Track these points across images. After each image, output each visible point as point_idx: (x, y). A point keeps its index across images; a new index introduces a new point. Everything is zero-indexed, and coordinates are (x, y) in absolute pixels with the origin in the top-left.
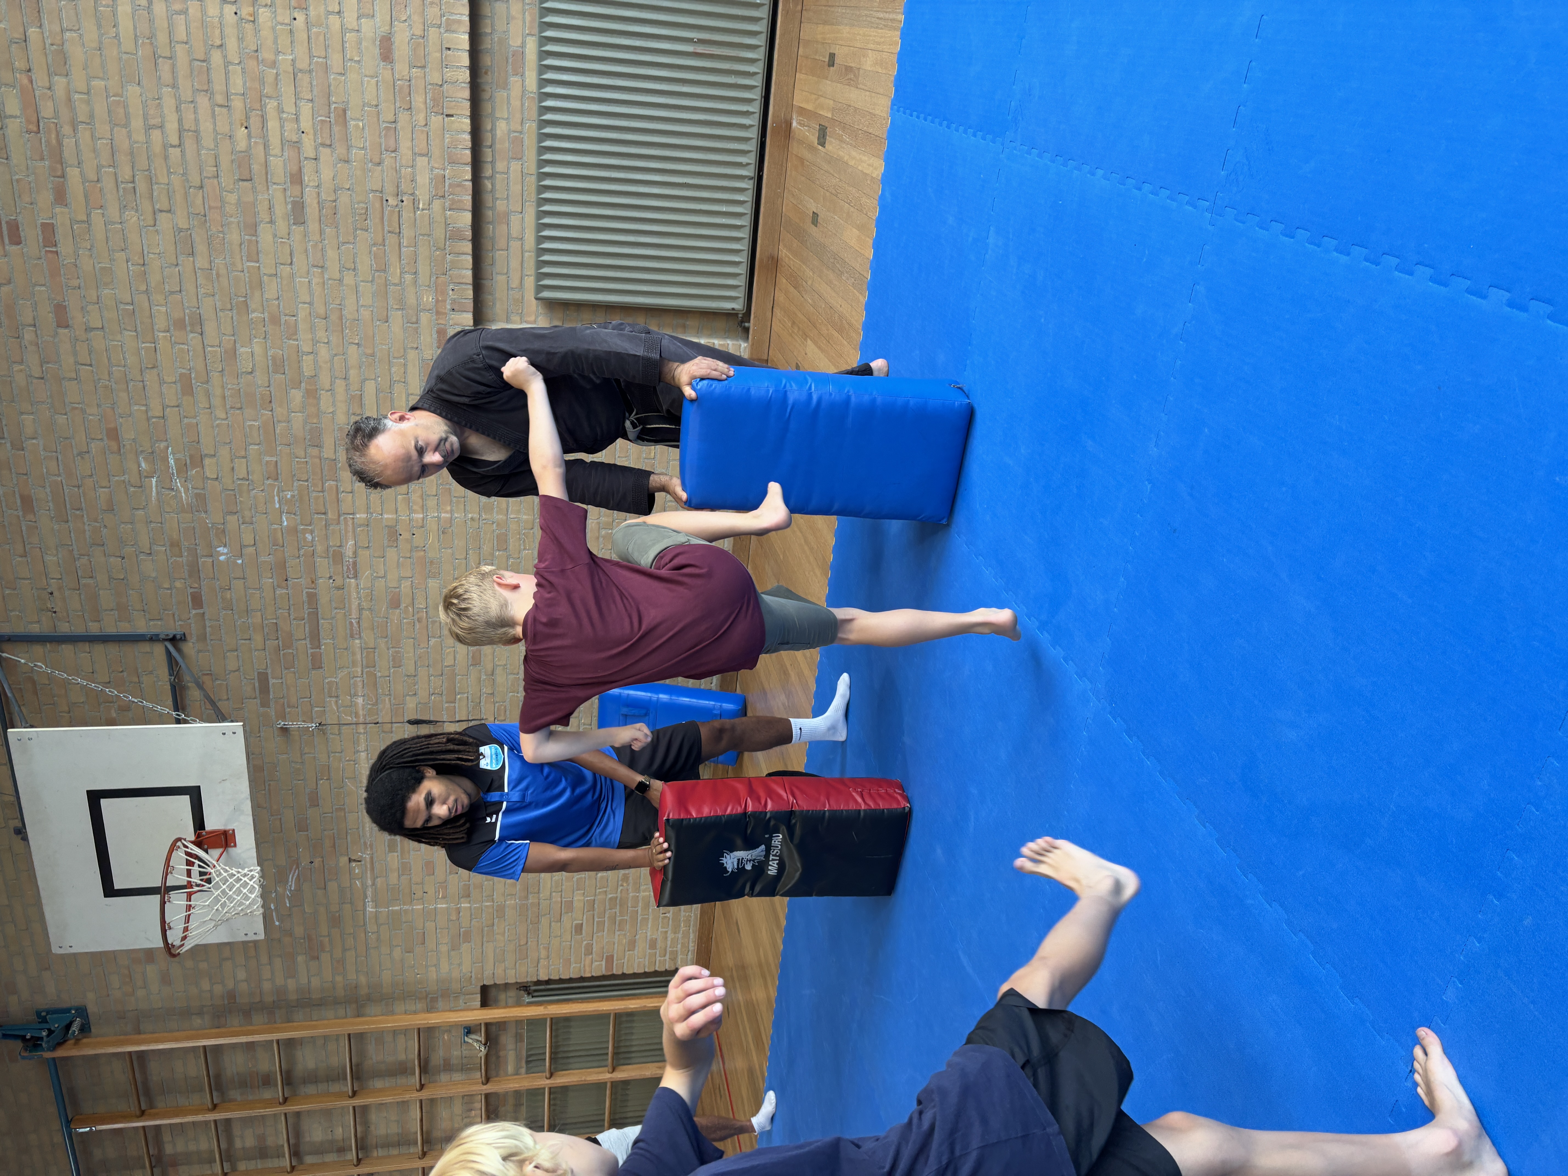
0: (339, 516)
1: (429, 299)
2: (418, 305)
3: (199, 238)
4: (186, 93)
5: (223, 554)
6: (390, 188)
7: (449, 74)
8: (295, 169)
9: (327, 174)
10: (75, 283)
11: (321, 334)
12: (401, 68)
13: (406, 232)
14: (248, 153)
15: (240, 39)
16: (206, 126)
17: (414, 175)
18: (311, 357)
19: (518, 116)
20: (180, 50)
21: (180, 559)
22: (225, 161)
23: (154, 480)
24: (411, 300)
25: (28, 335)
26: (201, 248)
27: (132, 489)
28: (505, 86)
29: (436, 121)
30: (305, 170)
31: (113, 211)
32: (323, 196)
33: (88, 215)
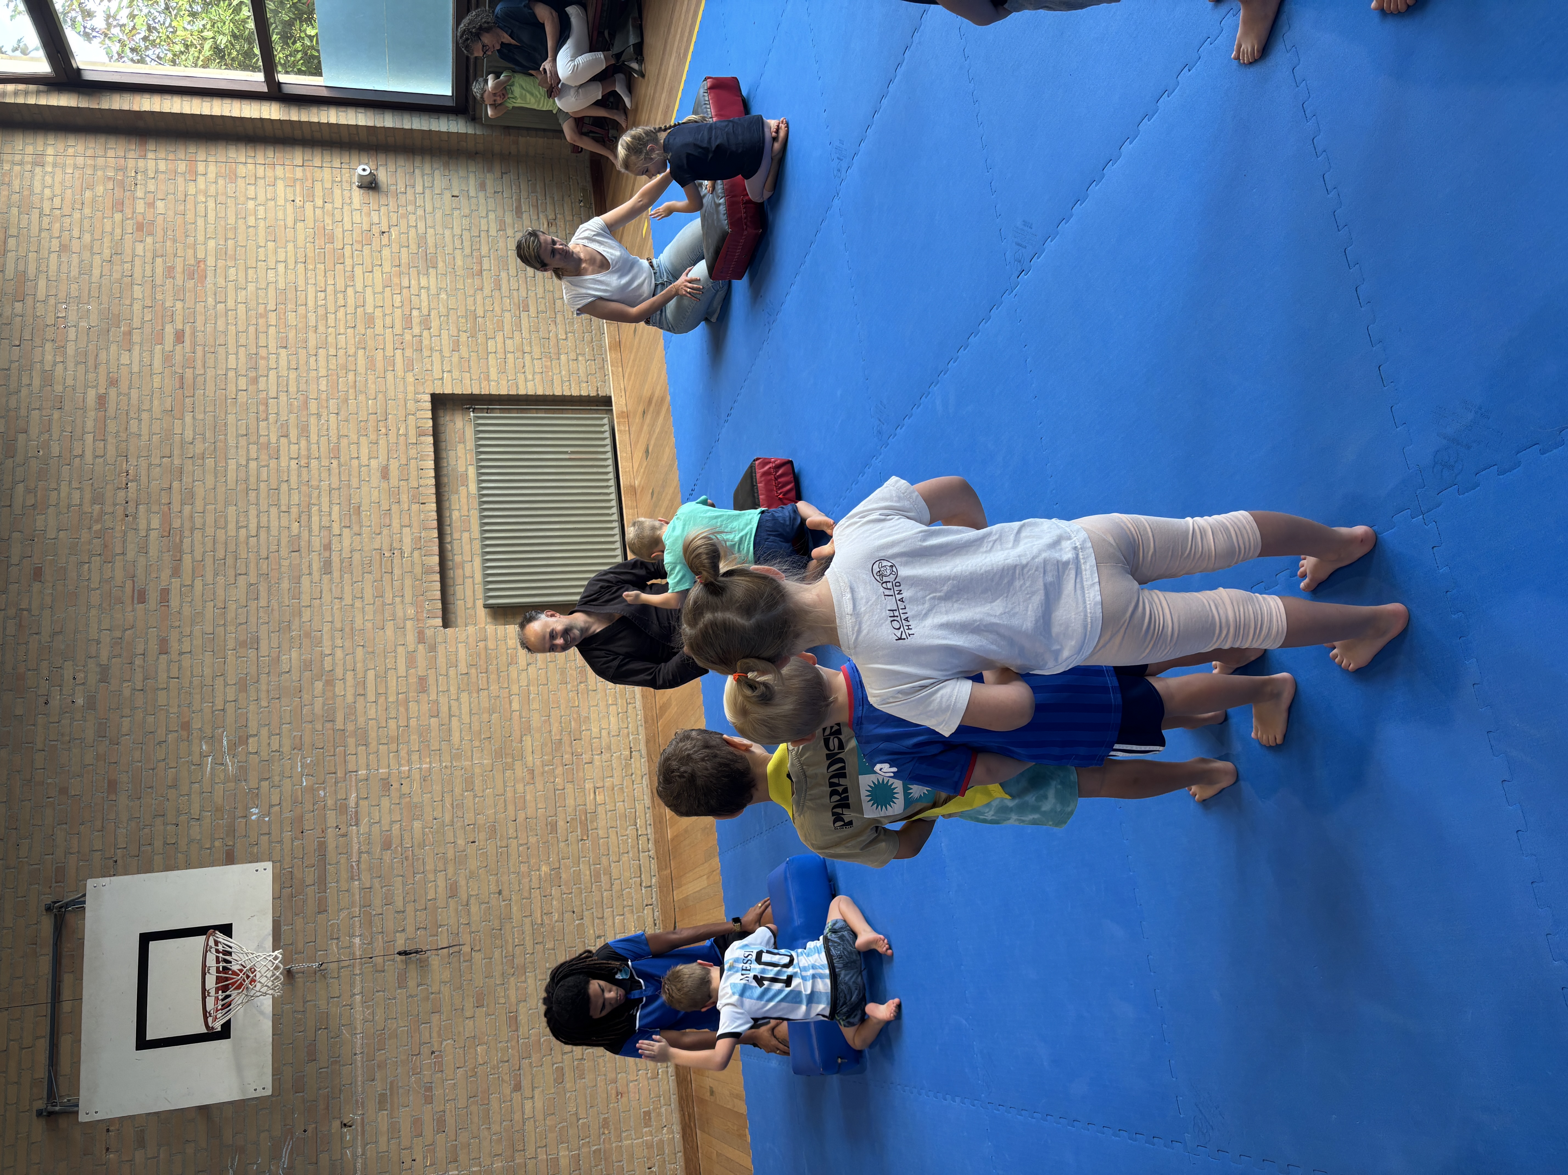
0: (346, 774)
1: (411, 611)
2: (405, 616)
3: (263, 588)
4: (263, 508)
5: (255, 814)
6: (386, 547)
7: (422, 482)
8: (327, 541)
9: (346, 542)
10: (177, 624)
11: (339, 642)
12: (394, 481)
13: (397, 572)
14: (299, 536)
15: (299, 475)
16: (274, 524)
17: (401, 538)
18: (330, 657)
19: (466, 508)
20: (263, 486)
21: (221, 822)
22: (284, 541)
23: (210, 759)
24: (400, 614)
25: (138, 661)
26: (263, 594)
27: (193, 767)
28: (457, 492)
29: (415, 507)
30: (333, 542)
31: (209, 578)
32: (344, 556)
33: (193, 581)
